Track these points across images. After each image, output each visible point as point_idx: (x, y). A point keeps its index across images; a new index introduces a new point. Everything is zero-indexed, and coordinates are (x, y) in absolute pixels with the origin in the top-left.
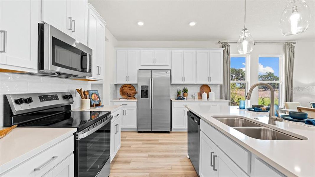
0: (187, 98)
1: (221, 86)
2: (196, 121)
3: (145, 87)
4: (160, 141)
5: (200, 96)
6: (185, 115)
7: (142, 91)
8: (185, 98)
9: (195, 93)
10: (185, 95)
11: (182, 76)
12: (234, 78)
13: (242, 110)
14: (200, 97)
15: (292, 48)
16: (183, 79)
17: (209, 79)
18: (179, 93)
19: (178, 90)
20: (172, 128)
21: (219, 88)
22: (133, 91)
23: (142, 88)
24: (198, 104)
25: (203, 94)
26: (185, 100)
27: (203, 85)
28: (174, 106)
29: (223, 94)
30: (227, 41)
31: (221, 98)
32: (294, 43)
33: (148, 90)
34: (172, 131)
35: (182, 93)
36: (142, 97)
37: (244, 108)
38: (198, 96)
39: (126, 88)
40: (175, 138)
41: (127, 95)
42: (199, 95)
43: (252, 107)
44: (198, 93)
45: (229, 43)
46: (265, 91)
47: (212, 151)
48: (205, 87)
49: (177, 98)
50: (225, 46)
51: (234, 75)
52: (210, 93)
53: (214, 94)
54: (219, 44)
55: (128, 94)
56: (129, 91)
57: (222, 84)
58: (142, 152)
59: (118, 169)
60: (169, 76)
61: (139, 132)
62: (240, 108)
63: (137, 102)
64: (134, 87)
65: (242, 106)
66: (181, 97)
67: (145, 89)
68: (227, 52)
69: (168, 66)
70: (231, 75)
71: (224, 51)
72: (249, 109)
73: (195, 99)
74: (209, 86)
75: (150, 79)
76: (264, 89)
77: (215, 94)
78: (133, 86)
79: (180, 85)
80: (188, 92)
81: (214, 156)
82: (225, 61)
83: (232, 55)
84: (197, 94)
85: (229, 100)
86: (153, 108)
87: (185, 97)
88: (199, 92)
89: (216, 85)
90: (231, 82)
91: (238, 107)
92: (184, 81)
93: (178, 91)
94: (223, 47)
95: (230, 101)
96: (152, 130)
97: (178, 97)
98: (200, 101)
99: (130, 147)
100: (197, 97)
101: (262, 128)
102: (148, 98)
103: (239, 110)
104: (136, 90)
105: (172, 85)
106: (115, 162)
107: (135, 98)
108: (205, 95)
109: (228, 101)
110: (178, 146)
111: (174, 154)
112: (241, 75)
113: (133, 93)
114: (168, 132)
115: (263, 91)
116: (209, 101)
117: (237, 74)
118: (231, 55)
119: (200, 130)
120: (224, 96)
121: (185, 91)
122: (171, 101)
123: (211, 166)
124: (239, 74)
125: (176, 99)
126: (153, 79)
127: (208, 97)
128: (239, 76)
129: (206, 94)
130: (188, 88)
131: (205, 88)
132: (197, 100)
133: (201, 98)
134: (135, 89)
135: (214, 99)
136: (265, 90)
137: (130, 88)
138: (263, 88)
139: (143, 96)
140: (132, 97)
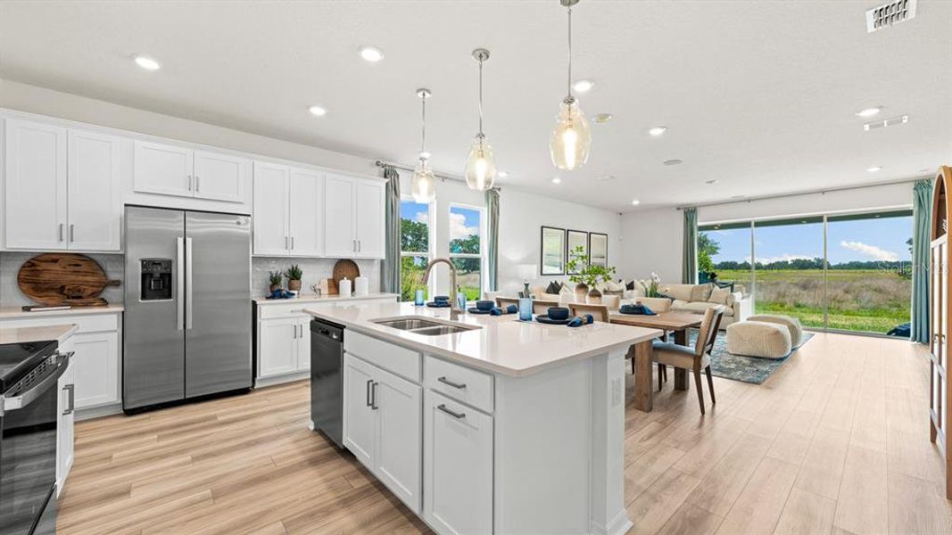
0: (298, 294)
1: (382, 262)
2: (335, 337)
3: (159, 264)
4: (220, 419)
5: (334, 287)
6: (295, 337)
7: (144, 276)
8: (293, 294)
9: (322, 281)
10: (293, 287)
11: (287, 234)
12: (409, 243)
13: (420, 308)
14: (333, 290)
15: (496, 198)
16: (289, 242)
17: (356, 245)
18: (275, 281)
19: (274, 271)
20: (258, 378)
21: (377, 268)
22: (89, 278)
23: (143, 266)
24: (329, 304)
25: (341, 282)
26: (294, 299)
27: (342, 260)
28: (262, 317)
29: (386, 282)
30: (392, 164)
31: (383, 290)
32: (499, 189)
33: (170, 275)
34: (257, 386)
35: (284, 281)
36: (144, 297)
37: (422, 304)
38: (329, 287)
39: (56, 267)
40: (268, 400)
41: (62, 293)
42: (333, 285)
43: (433, 301)
44: (329, 280)
45: (397, 170)
46: (468, 275)
47: (369, 379)
48: (345, 266)
49: (270, 294)
50: (389, 173)
51: (410, 237)
52: (357, 279)
53: (368, 280)
54: (378, 167)
55: (67, 288)
56: (73, 277)
57: (384, 258)
58: (162, 457)
59: (84, 521)
60: (246, 232)
61: (129, 413)
62: (416, 304)
63: (123, 312)
64: (97, 264)
65: (419, 301)
66: (284, 292)
67: (157, 271)
68: (392, 189)
69: (241, 203)
70: (403, 237)
71: (387, 184)
72: (430, 305)
73: (320, 294)
74: (357, 263)
75: (180, 241)
76: (465, 271)
77: (369, 282)
78: (92, 260)
79: (277, 259)
80: (303, 278)
81: (373, 385)
82: (391, 209)
83: (403, 197)
84: (326, 282)
85: (398, 292)
86: (189, 326)
87: (295, 292)
88: (331, 277)
89: (372, 260)
90: (403, 253)
91: (413, 303)
92: (292, 248)
93: (271, 277)
94: (385, 177)
95: (400, 295)
96: (187, 397)
97: (272, 292)
98: (335, 298)
99: (110, 458)
100: (325, 291)
101: (441, 327)
102: (169, 296)
103: (414, 308)
104: (105, 275)
105: (257, 259)
106: (61, 512)
107: (105, 303)
108: (345, 284)
109: (396, 295)
110: (281, 414)
111: (272, 432)
112: (423, 238)
113: (93, 286)
114: (245, 391)
115: (464, 274)
116: (357, 296)
117: (417, 236)
118: (401, 195)
119: (344, 351)
120: (388, 285)
121: (295, 275)
122: (254, 303)
123: (368, 405)
124: (420, 237)
125: (267, 298)
126: (189, 241)
127: (353, 289)
128: (419, 239)
129: (350, 282)
130: (301, 267)
131: (346, 268)
132: (326, 297)
133: (338, 292)
134: (101, 269)
135: (366, 294)
136: (468, 272)
137: (77, 268)
138: (464, 269)
139: (148, 292)
140: (91, 300)
